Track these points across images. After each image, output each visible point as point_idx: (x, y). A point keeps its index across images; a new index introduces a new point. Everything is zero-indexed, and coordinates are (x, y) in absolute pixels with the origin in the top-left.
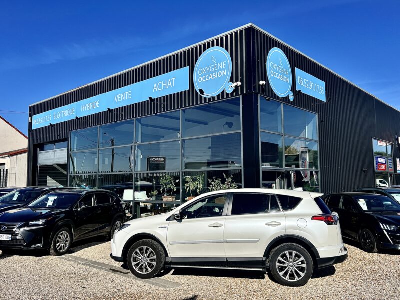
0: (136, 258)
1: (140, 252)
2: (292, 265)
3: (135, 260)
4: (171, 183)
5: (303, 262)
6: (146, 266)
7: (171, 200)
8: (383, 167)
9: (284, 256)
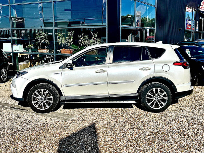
0: (35, 98)
1: (38, 93)
2: (157, 98)
3: (34, 100)
4: (45, 38)
5: (165, 96)
6: (44, 104)
7: (46, 52)
8: (189, 27)
9: (152, 92)
